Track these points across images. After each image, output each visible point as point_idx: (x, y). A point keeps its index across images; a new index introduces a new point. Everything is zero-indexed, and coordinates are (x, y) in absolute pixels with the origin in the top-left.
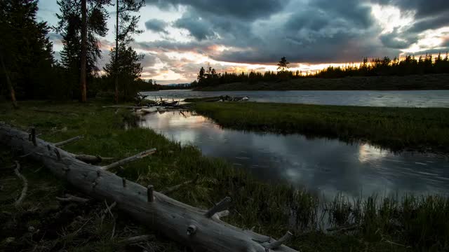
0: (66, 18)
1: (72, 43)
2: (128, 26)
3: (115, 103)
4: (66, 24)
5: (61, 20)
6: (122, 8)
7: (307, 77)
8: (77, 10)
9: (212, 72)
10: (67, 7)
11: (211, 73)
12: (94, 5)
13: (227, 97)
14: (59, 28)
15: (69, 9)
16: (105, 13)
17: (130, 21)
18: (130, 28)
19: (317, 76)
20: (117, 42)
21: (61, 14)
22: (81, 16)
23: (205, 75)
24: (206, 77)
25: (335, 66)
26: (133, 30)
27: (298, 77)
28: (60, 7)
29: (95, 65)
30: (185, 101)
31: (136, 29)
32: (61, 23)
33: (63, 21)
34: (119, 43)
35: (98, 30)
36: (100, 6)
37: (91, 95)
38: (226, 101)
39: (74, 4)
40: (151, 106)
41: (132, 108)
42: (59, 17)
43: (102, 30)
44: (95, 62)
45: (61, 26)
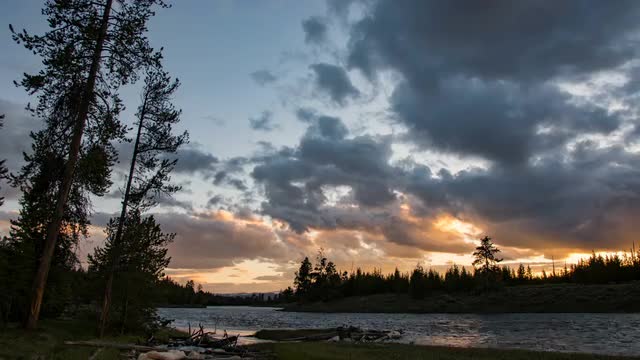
0: (38, 161)
1: (37, 206)
2: (150, 177)
3: (97, 335)
4: (37, 170)
5: (28, 163)
6: (145, 146)
7: (545, 280)
8: (63, 146)
9: (328, 270)
10: (47, 141)
11: (324, 271)
12: (96, 139)
13: (353, 329)
14: (22, 177)
15: (47, 146)
16: (111, 154)
17: (157, 169)
18: (153, 180)
19: (566, 278)
20: (124, 208)
21: (31, 153)
22: (67, 157)
23: (312, 275)
24: (313, 281)
25: (605, 255)
26: (159, 185)
27: (523, 281)
28: (34, 142)
29: (73, 250)
30: (257, 336)
31: (165, 183)
32: (27, 170)
33: (31, 165)
34: (128, 209)
35: (93, 183)
36: (105, 141)
37: (50, 313)
38: (348, 340)
39: (60, 138)
40: (176, 345)
41: (130, 350)
42: (27, 158)
43: (99, 184)
44: (74, 246)
45: (26, 174)
